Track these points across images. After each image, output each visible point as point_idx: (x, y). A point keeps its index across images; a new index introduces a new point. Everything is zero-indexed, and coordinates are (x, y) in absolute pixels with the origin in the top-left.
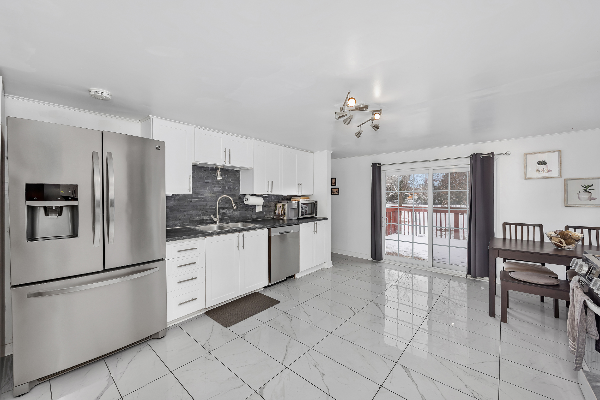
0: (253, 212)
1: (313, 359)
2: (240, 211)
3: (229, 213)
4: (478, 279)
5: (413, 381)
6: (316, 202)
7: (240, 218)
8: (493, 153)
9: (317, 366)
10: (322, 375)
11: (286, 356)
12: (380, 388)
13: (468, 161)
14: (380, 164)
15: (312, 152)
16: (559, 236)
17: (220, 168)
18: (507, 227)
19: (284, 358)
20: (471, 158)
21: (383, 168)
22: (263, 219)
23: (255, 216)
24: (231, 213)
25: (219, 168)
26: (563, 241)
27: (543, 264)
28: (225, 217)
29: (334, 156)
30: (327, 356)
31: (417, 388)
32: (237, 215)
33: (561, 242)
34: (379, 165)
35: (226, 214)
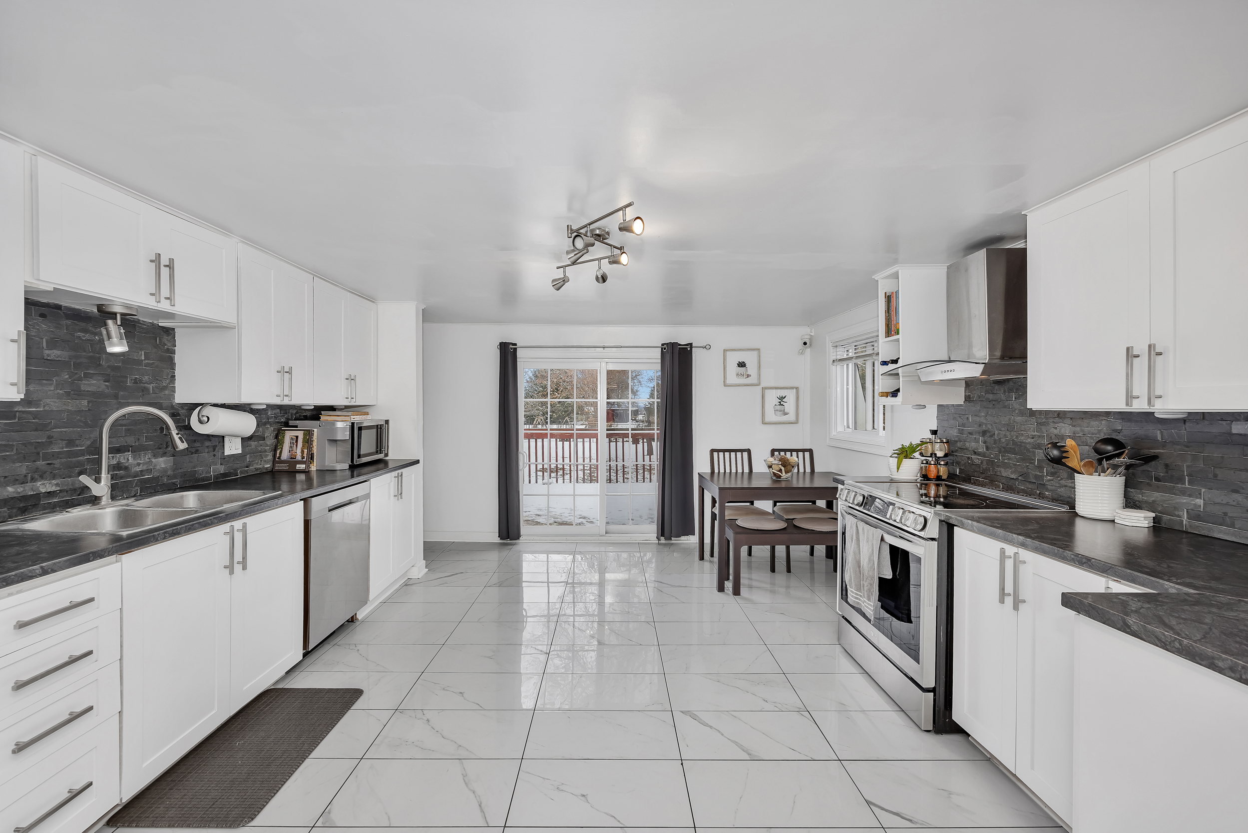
0: (214, 455)
1: (544, 778)
2: (174, 456)
3: (139, 464)
4: (674, 540)
5: (711, 727)
6: (387, 422)
7: (175, 477)
8: (691, 344)
9: (561, 787)
10: (583, 798)
11: (483, 805)
12: (682, 764)
13: (657, 353)
14: (515, 344)
15: (371, 299)
16: (780, 463)
17: (122, 314)
18: (715, 454)
19: (482, 811)
20: (662, 348)
21: (520, 353)
22: (244, 474)
23: (222, 469)
24: (144, 464)
25: (115, 314)
26: (783, 468)
27: (752, 503)
28: (122, 478)
29: (428, 316)
30: (563, 757)
31: (722, 735)
32: (165, 470)
33: (780, 470)
34: (513, 345)
35: (126, 468)
